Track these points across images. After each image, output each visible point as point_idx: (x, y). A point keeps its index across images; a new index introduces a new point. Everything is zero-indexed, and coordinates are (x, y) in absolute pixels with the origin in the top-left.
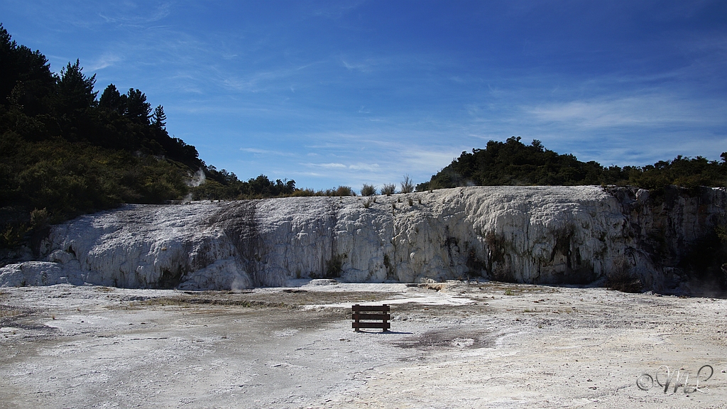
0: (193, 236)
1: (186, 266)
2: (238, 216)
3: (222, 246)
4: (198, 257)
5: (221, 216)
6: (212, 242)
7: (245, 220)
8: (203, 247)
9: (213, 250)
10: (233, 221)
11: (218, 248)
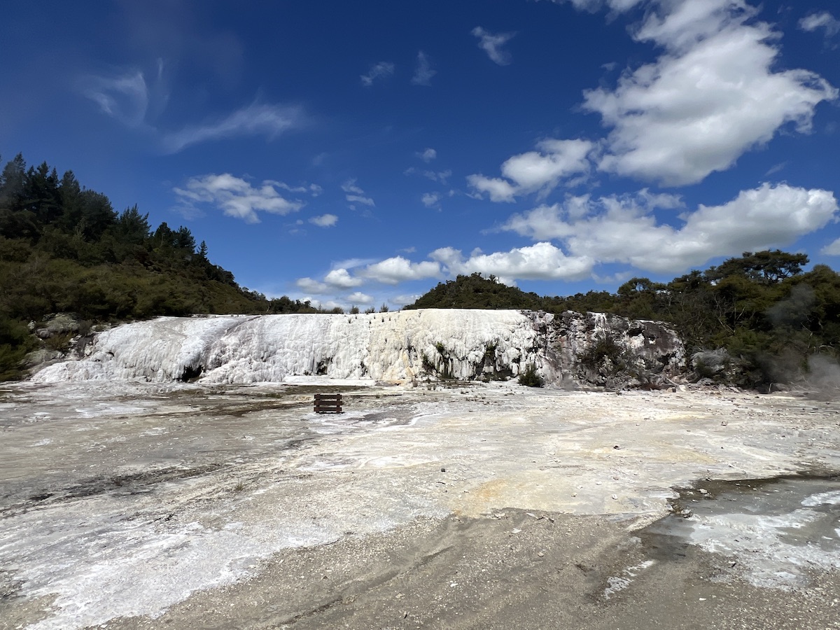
0: (212, 342)
1: (205, 366)
2: (250, 328)
3: (235, 350)
4: (216, 359)
5: (236, 328)
6: (227, 347)
7: (255, 331)
8: (219, 351)
9: (228, 354)
10: (246, 331)
11: (231, 352)
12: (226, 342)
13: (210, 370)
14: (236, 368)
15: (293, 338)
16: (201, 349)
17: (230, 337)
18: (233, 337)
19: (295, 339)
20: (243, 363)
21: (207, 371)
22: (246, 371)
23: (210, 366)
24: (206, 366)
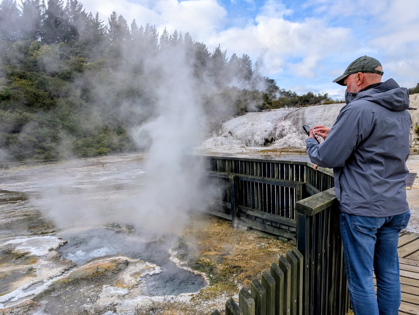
0: (277, 125)
2: (297, 115)
3: (290, 129)
4: (280, 134)
5: (289, 116)
6: (285, 127)
7: (300, 117)
8: (281, 129)
9: (286, 131)
10: (295, 118)
11: (288, 130)
12: (285, 124)
13: (277, 140)
14: (291, 139)
15: (322, 120)
16: (272, 129)
17: (286, 121)
18: (288, 121)
19: (324, 120)
20: (295, 136)
21: (276, 140)
22: (296, 140)
23: (277, 138)
24: (275, 138)
